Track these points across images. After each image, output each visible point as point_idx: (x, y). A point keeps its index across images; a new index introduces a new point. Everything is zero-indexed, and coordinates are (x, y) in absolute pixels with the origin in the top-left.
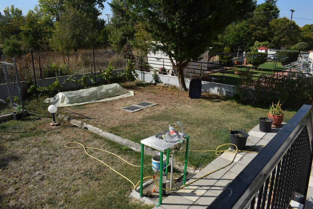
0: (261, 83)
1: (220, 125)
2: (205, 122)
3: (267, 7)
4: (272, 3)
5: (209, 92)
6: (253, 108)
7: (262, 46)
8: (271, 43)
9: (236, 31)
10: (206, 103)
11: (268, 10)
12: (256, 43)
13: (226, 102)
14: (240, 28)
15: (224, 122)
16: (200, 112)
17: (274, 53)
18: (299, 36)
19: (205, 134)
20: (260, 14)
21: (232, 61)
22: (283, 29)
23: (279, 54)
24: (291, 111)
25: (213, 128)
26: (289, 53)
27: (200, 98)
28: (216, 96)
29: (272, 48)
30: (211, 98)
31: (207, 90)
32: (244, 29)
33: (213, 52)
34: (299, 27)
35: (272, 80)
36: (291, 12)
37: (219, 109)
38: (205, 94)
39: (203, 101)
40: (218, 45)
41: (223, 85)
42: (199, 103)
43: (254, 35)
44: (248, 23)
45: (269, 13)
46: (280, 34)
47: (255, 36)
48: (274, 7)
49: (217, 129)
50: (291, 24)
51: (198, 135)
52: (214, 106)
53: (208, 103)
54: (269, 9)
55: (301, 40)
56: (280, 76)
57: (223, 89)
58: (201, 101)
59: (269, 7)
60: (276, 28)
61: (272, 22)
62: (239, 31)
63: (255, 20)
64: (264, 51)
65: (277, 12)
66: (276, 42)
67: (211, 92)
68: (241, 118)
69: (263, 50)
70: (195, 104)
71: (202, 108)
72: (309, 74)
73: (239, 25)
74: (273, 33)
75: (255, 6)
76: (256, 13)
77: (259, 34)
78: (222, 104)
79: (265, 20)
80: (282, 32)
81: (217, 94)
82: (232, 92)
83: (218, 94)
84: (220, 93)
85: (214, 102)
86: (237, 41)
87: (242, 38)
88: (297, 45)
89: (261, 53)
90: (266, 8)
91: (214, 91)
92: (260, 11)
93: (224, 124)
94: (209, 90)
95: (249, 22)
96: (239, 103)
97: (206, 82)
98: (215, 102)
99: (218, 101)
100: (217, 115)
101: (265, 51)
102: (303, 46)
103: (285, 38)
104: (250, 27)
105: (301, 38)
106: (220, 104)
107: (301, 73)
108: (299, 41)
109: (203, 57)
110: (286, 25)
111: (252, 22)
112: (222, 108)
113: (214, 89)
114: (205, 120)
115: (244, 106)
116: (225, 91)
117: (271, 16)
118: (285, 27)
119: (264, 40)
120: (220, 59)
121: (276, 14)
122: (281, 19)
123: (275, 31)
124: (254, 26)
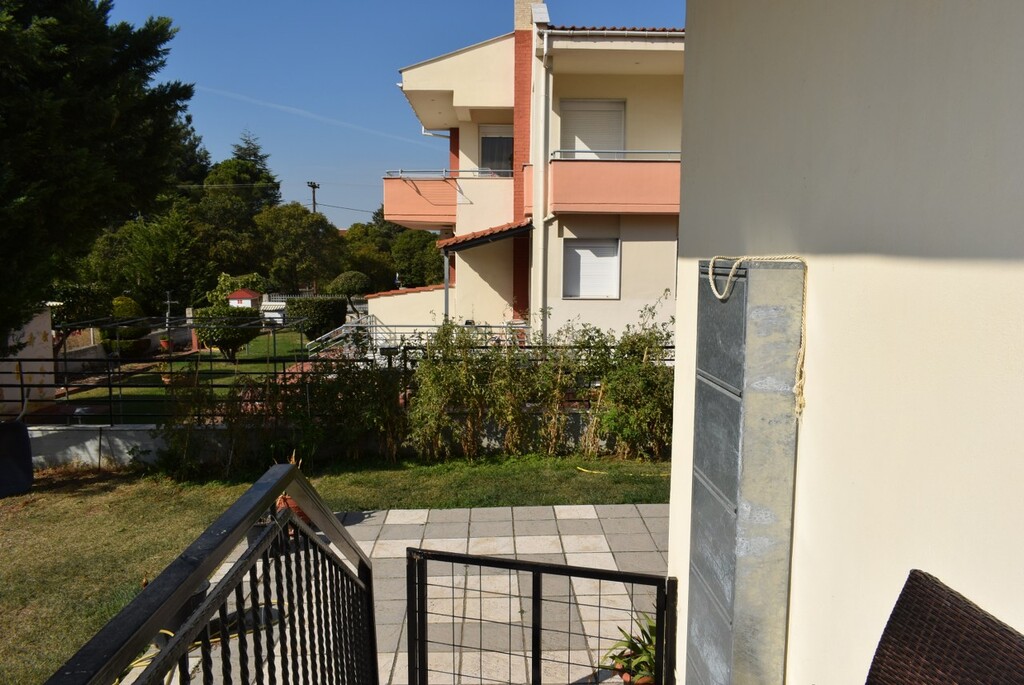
0: (240, 405)
1: (116, 574)
2: (56, 578)
3: (244, 172)
4: (256, 162)
5: (65, 463)
6: (229, 486)
7: (243, 287)
8: (268, 277)
9: (151, 244)
10: (58, 504)
11: (245, 181)
12: (221, 279)
13: (134, 487)
14: (164, 232)
15: (128, 561)
16: (32, 546)
17: (282, 305)
18: (341, 253)
19: (55, 623)
20: (225, 190)
21: (149, 341)
22: (297, 235)
23: (295, 309)
24: (339, 475)
25: (85, 593)
26: (320, 304)
27: (30, 491)
28: (98, 470)
29: (272, 291)
30: (76, 482)
31: (60, 457)
32: (177, 236)
33: (72, 317)
34: (337, 231)
35: (271, 391)
36: (311, 189)
37: (107, 518)
38: (50, 471)
39: (42, 499)
40: (87, 293)
41: (117, 427)
42: (27, 510)
43: (212, 254)
44: (187, 218)
45: (250, 190)
46: (290, 251)
47: (216, 258)
48: (260, 171)
49: (102, 591)
50: (316, 221)
51: (27, 637)
52: (90, 509)
53: (65, 502)
54: (248, 177)
55: (349, 266)
56: (293, 375)
57: (119, 442)
58: (34, 500)
59: (247, 171)
60: (275, 232)
61: (261, 215)
62: (162, 242)
63: (210, 209)
64: (247, 304)
65: (272, 188)
66: (284, 273)
67: (75, 461)
68: (191, 531)
69: (243, 301)
70: (10, 516)
71: (37, 527)
72: (366, 360)
73: (160, 223)
74: (271, 250)
75: (205, 167)
76: (211, 187)
77: (229, 252)
78: (120, 495)
79: (240, 209)
80: (296, 244)
81: (97, 465)
82: (152, 447)
83: (104, 463)
84: (109, 459)
85: (87, 494)
86: (159, 274)
87: (177, 264)
88: (340, 280)
89: (238, 308)
90: (240, 173)
91: (88, 455)
92: (221, 181)
93: (128, 567)
94: (65, 453)
95: (191, 213)
96: (179, 480)
97: (50, 429)
98: (93, 493)
99: (106, 489)
100: (103, 540)
101: (252, 301)
102: (356, 283)
103: (306, 260)
104: (197, 232)
105: (348, 259)
106: (111, 496)
107: (344, 359)
108: (345, 268)
109: (32, 338)
110: (303, 225)
111: (201, 215)
112: (121, 510)
113: (84, 448)
114: (55, 571)
115: (198, 487)
116: (128, 448)
117: (258, 199)
118: (300, 231)
119: (247, 270)
120: (103, 338)
121: (270, 192)
122: (287, 206)
123: (275, 241)
124: (207, 226)
